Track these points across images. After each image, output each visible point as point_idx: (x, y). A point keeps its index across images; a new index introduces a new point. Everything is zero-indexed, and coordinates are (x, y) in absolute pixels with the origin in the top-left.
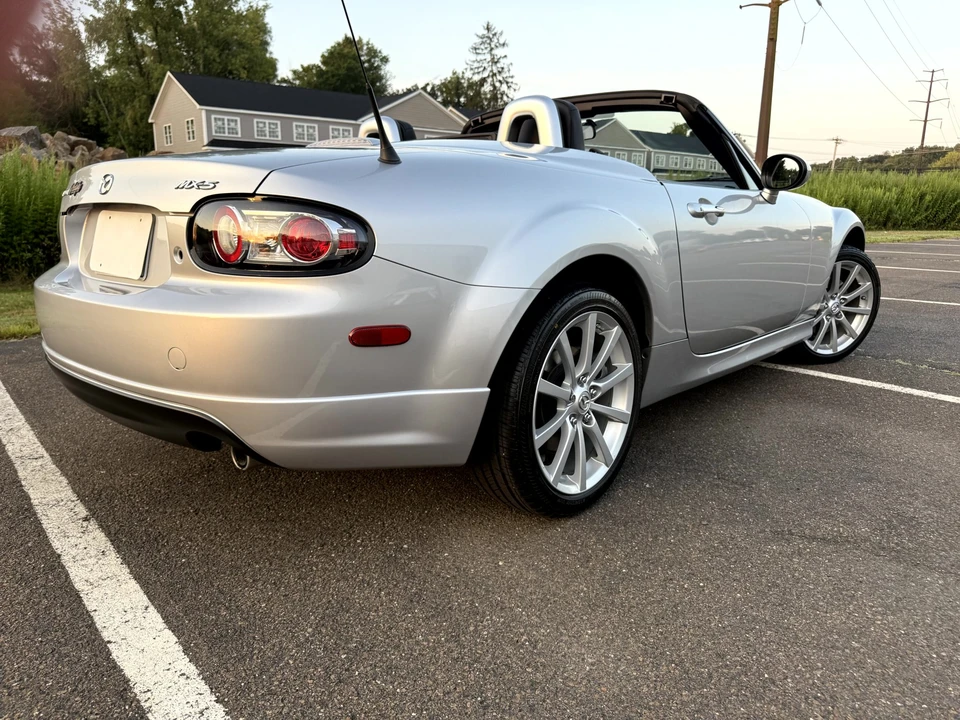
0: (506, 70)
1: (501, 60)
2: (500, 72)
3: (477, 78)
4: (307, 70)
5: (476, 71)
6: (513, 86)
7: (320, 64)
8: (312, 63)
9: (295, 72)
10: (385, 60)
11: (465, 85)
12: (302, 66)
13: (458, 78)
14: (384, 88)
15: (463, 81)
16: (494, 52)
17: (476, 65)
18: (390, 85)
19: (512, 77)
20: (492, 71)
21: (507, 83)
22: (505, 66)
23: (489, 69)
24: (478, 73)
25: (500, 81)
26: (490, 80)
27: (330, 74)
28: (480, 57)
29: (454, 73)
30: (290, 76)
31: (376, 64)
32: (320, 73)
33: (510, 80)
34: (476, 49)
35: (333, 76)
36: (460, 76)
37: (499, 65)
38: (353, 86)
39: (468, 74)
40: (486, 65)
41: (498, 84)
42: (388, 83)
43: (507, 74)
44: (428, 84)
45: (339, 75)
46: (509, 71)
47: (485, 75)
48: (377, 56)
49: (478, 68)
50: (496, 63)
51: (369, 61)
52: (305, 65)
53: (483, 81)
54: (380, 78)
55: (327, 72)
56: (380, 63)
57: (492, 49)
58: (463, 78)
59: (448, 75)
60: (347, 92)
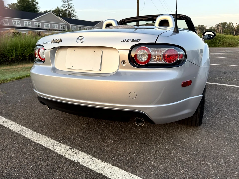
0: (72, 7)
1: (71, 5)
2: (71, 8)
3: (64, 9)
4: (13, 5)
5: (64, 7)
6: (75, 12)
7: (17, 3)
8: (15, 3)
9: (9, 5)
10: (37, 3)
11: (61, 11)
12: (11, 4)
13: (59, 9)
14: (37, 11)
15: (60, 10)
16: (69, 2)
17: (64, 6)
18: (39, 10)
19: (74, 9)
20: (69, 7)
21: (73, 11)
22: (72, 6)
23: (68, 7)
24: (65, 8)
25: (71, 10)
26: (68, 10)
27: (21, 6)
28: (65, 4)
29: (58, 8)
30: (8, 6)
31: (34, 4)
32: (18, 6)
33: (74, 10)
34: (64, 1)
35: (22, 7)
36: (59, 8)
37: (70, 6)
38: (28, 10)
39: (62, 8)
40: (67, 6)
41: (70, 11)
42: (39, 9)
43: (73, 8)
44: (50, 10)
45: (24, 7)
46: (73, 7)
47: (67, 8)
48: (34, 2)
49: (65, 6)
50: (70, 5)
51: (32, 3)
52: (13, 3)
53: (66, 10)
54: (36, 8)
55: (20, 6)
56: (36, 4)
57: (68, 2)
58: (60, 9)
59: (56, 8)
60: (26, 11)
